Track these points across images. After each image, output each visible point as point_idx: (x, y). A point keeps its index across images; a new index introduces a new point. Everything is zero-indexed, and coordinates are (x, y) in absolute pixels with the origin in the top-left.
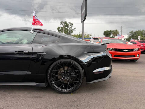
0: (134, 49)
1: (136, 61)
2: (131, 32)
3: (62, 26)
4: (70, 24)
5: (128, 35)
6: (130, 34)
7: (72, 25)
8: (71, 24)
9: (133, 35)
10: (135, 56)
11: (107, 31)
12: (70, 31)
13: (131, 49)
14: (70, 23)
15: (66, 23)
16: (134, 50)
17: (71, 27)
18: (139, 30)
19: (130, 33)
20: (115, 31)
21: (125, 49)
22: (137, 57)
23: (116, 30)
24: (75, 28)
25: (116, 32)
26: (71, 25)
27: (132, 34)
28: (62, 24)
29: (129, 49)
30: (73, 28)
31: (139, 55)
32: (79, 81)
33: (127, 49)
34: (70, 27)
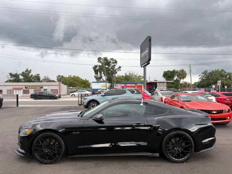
0: (224, 110)
1: (226, 124)
2: (205, 73)
3: (100, 64)
4: (112, 61)
5: (200, 77)
6: (203, 75)
7: (116, 62)
8: (114, 61)
9: (208, 77)
10: (225, 119)
11: (168, 71)
12: (112, 72)
13: (220, 111)
14: (112, 59)
15: (106, 59)
16: (224, 112)
17: (114, 65)
18: (217, 70)
19: (203, 73)
20: (180, 71)
21: (213, 111)
22: (228, 119)
23: (183, 71)
24: (120, 67)
25: (181, 73)
26: (113, 63)
27: (206, 75)
28: (101, 62)
29: (218, 111)
30: (116, 67)
31: (230, 117)
32: (191, 151)
33: (216, 111)
34: (111, 65)
